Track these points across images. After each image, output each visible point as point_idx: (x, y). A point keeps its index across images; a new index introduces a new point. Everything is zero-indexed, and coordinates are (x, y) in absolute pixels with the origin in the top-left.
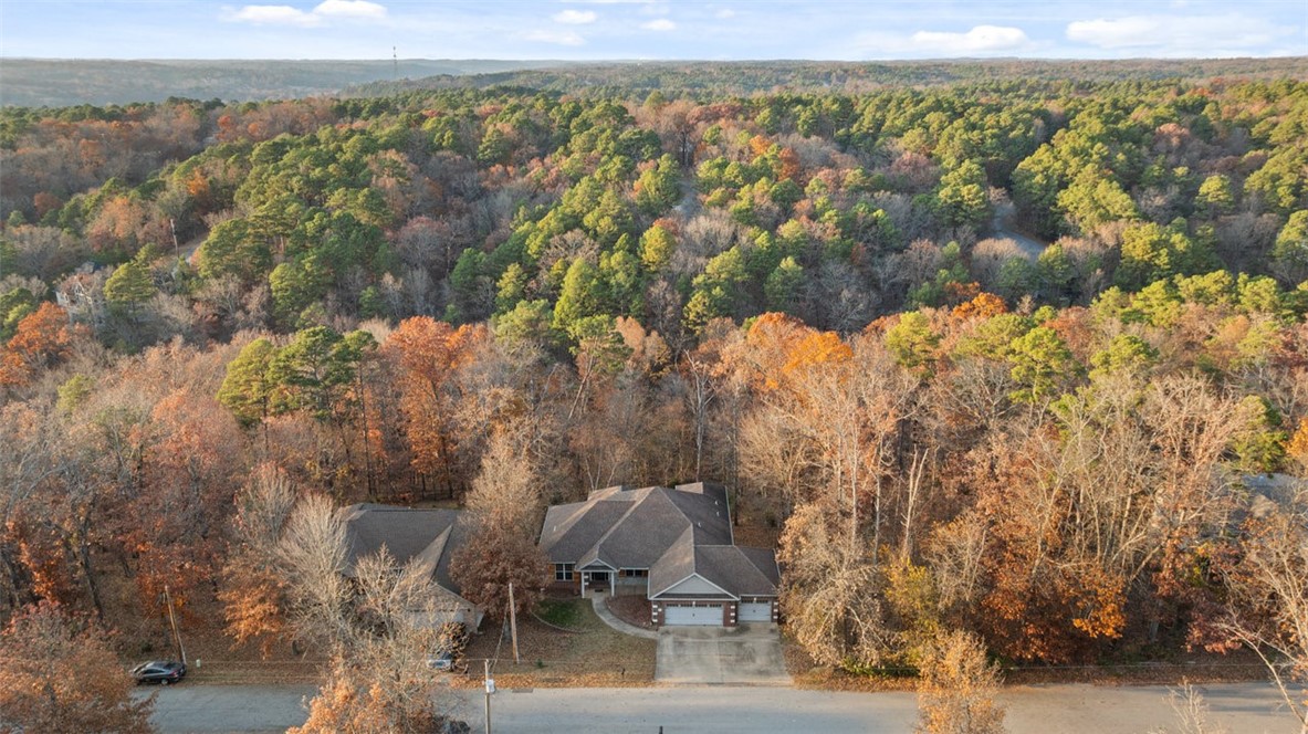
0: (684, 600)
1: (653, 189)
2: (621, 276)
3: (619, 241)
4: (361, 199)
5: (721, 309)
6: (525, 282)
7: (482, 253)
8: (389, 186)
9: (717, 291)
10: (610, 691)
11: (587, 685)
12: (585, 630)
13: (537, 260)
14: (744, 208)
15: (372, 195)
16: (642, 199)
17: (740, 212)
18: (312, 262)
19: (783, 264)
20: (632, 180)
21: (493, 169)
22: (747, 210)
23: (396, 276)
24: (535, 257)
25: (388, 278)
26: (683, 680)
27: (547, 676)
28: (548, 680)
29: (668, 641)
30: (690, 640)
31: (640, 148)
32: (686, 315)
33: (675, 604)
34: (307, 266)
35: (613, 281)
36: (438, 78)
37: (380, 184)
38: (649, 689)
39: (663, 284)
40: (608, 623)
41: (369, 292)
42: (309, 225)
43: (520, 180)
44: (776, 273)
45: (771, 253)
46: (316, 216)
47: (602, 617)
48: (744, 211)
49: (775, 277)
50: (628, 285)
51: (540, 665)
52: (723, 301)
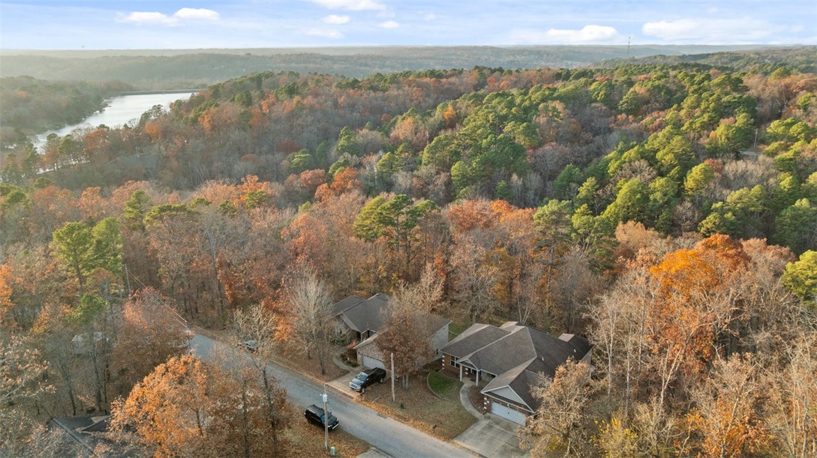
0: (505, 401)
1: (723, 138)
2: (658, 195)
3: (673, 171)
4: (521, 128)
5: (728, 229)
6: (597, 190)
7: (577, 169)
8: (541, 122)
9: (729, 215)
10: (424, 435)
11: (415, 427)
12: (445, 398)
13: (611, 177)
14: (788, 157)
15: (528, 127)
16: (710, 144)
17: (783, 160)
18: (477, 163)
19: (798, 203)
20: (709, 130)
21: (619, 116)
22: (791, 159)
23: (520, 176)
24: (611, 175)
25: (515, 177)
26: (468, 447)
27: (401, 413)
28: (398, 416)
29: (484, 423)
30: (498, 427)
31: (734, 108)
32: (699, 228)
33: (498, 402)
34: (474, 165)
35: (651, 197)
36: (655, 57)
37: (537, 120)
38: (445, 443)
39: (688, 205)
40: (461, 400)
41: (502, 184)
42: (484, 141)
43: (635, 125)
44: (789, 209)
45: (792, 194)
46: (489, 136)
47: (461, 395)
48: (786, 160)
49: (787, 213)
50: (661, 201)
51: (402, 407)
52: (732, 223)
